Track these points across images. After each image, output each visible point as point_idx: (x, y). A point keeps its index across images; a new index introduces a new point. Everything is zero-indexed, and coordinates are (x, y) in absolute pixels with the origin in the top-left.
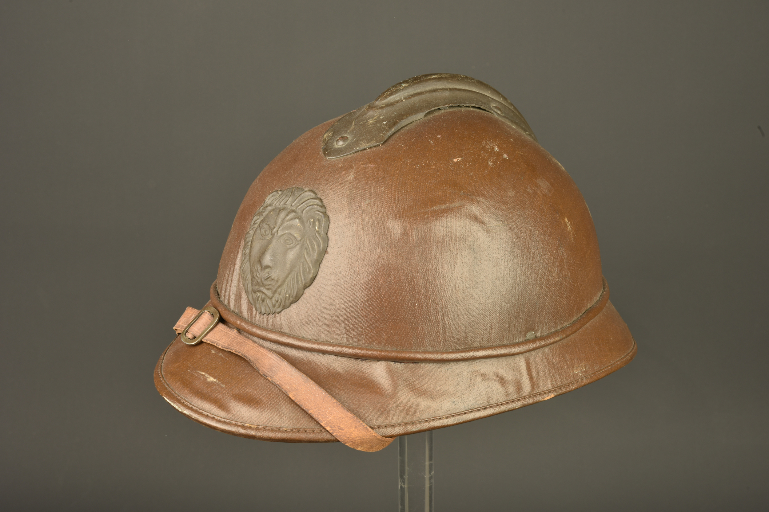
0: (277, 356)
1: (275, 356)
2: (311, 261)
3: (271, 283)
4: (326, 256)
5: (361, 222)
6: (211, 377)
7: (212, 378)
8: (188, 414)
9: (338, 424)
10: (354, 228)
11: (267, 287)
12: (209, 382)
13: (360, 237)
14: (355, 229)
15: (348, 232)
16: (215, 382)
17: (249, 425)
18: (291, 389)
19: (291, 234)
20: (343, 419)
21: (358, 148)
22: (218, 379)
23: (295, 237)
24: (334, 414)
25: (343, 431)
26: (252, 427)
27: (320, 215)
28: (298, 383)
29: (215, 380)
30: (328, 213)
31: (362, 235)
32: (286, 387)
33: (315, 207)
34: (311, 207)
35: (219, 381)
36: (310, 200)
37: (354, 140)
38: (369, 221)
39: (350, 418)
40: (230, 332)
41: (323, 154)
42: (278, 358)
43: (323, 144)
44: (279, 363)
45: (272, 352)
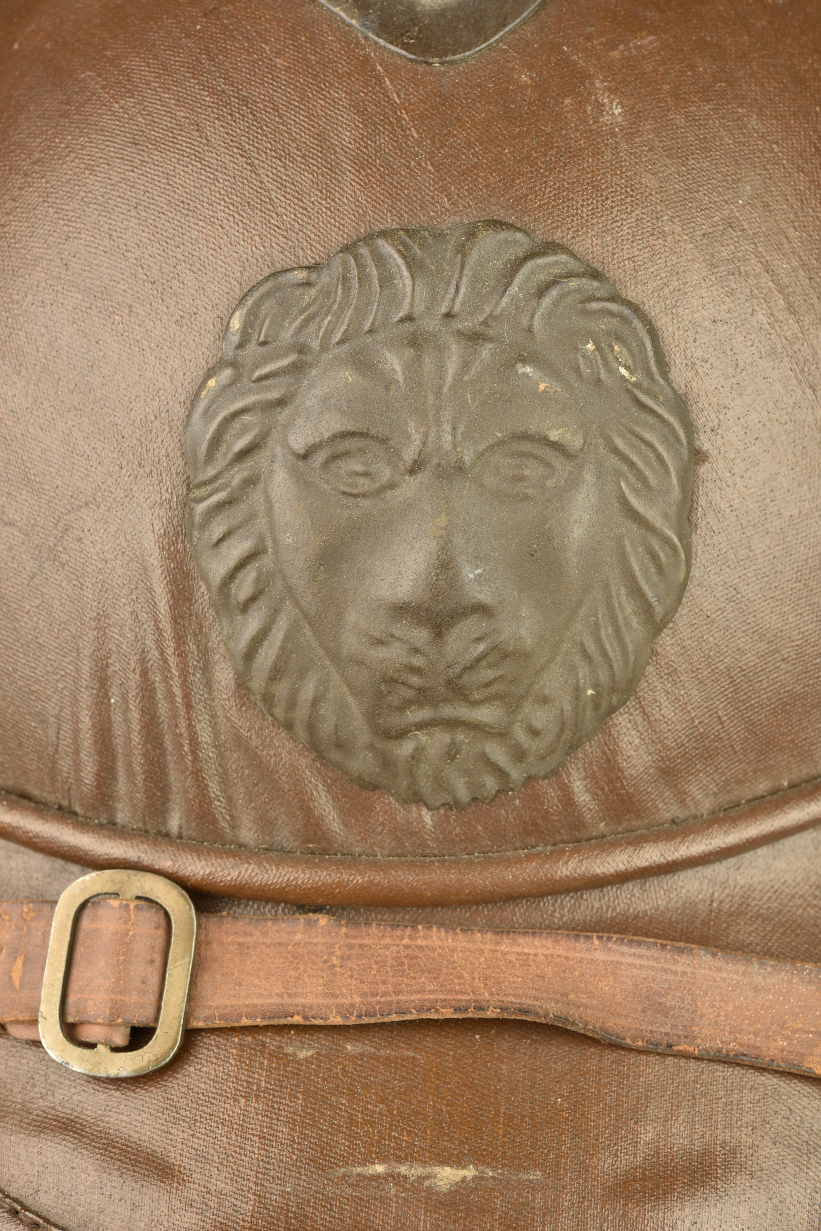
0: (639, 943)
1: (625, 949)
2: (666, 516)
3: (501, 673)
4: (703, 470)
5: (770, 284)
6: (437, 1169)
7: (448, 1169)
10: (761, 317)
11: (478, 695)
12: (450, 1192)
13: (796, 347)
14: (765, 322)
15: (749, 343)
16: (479, 1178)
18: (801, 1044)
19: (525, 437)
22: (478, 1157)
23: (556, 446)
27: (611, 314)
28: (800, 1007)
29: (470, 1172)
30: (632, 293)
31: (800, 335)
33: (573, 283)
34: (554, 292)
35: (494, 1169)
36: (530, 265)
38: (794, 270)
40: (298, 937)
41: (404, 52)
42: (649, 946)
43: (345, 10)
44: (666, 966)
45: (588, 938)
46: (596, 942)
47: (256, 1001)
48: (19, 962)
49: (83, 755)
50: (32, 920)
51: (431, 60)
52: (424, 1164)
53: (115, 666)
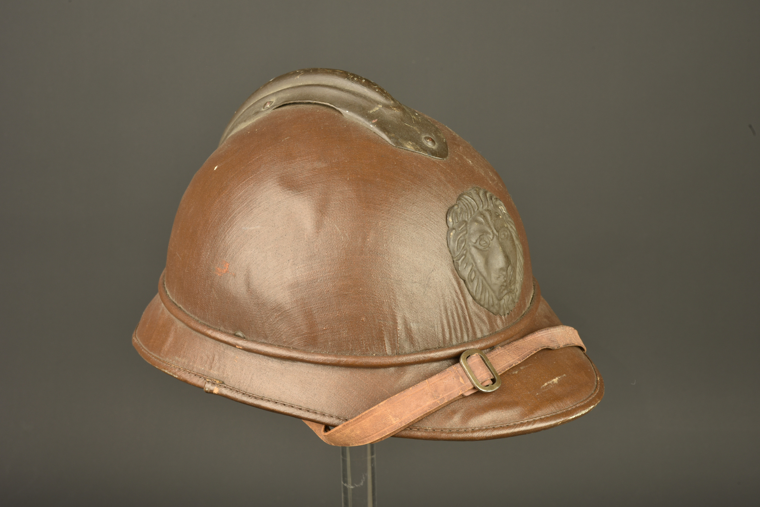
7: (554, 380)
12: (558, 383)
21: (444, 140)
22: (556, 376)
29: (557, 379)
35: (559, 376)
37: (433, 135)
42: (544, 330)
43: (423, 152)
44: (548, 333)
45: (535, 333)
46: (537, 333)
47: (504, 366)
48: (461, 378)
51: (444, 159)
52: (551, 380)
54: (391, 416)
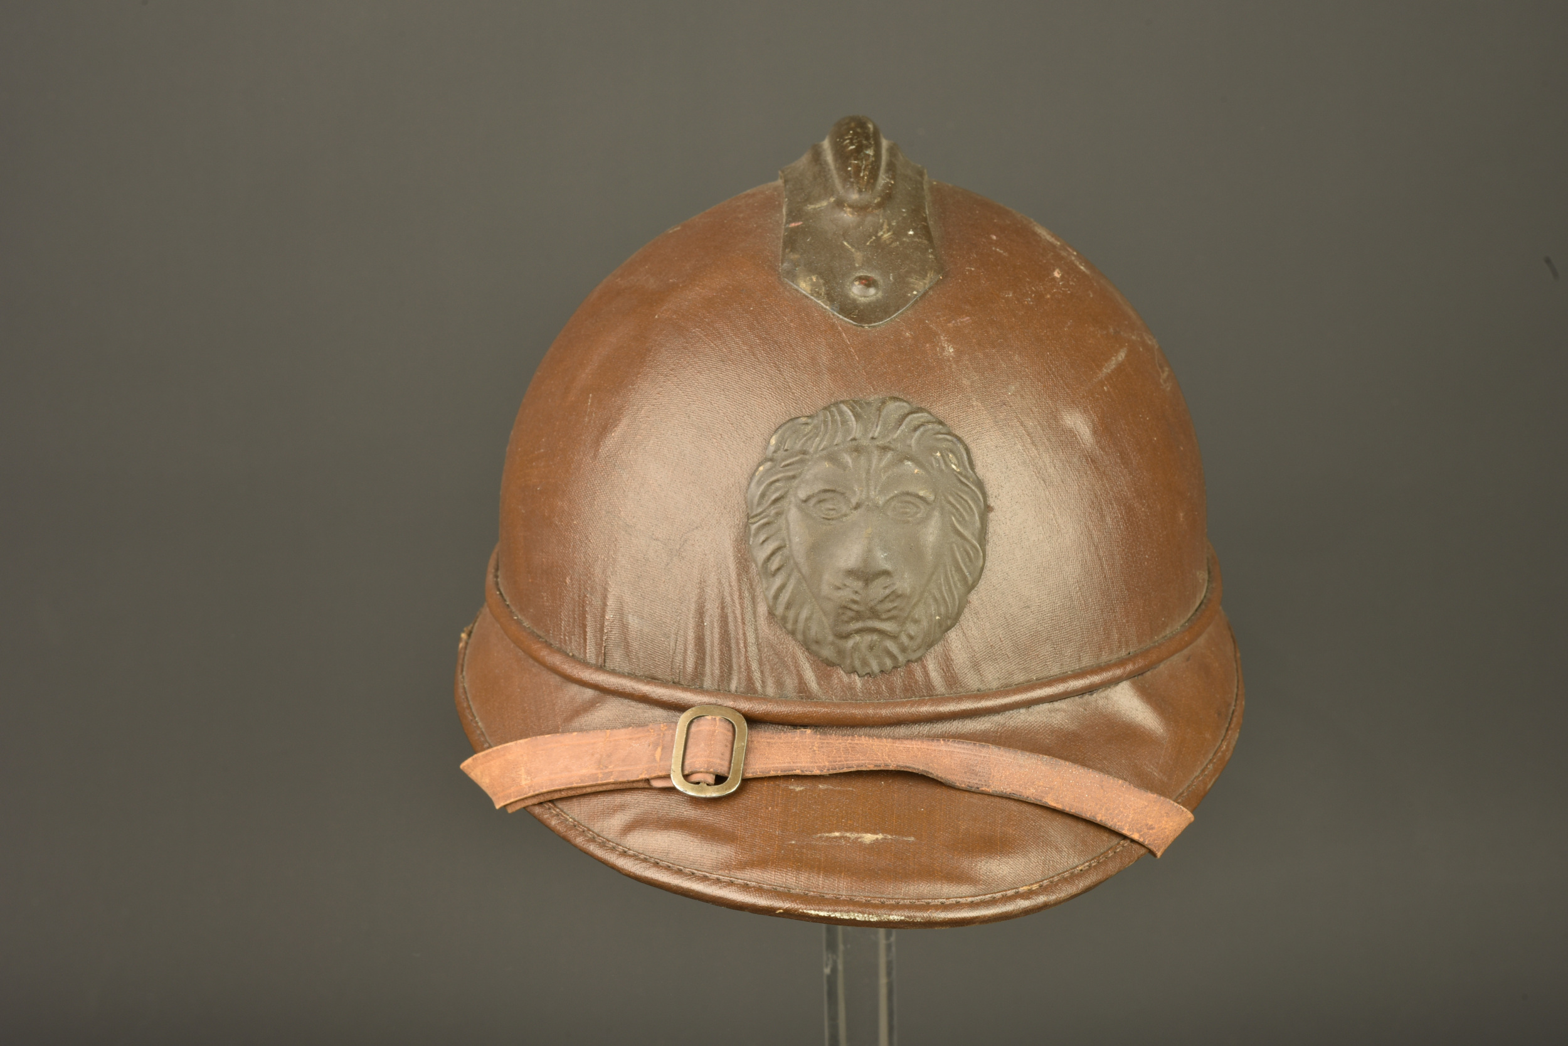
0: (963, 743)
1: (956, 745)
2: (973, 534)
3: (895, 605)
4: (991, 515)
5: (1023, 431)
6: (864, 835)
7: (869, 835)
8: (903, 918)
9: (1144, 821)
10: (1019, 446)
11: (884, 616)
12: (871, 844)
13: (1036, 461)
14: (1021, 448)
15: (1013, 458)
16: (884, 839)
17: (1025, 888)
18: (1042, 792)
19: (908, 494)
20: (1148, 809)
21: (915, 293)
22: (883, 831)
23: (921, 498)
24: (1131, 806)
25: (1154, 831)
26: (1034, 889)
27: (948, 440)
28: (1042, 776)
30: (957, 433)
31: (1038, 456)
32: (1030, 793)
33: (930, 426)
34: (922, 429)
35: (892, 835)
36: (910, 417)
37: (891, 278)
38: (1035, 426)
39: (1154, 802)
40: (797, 739)
41: (851, 321)
42: (968, 744)
43: (823, 302)
44: (976, 754)
45: (938, 740)
46: (942, 742)
47: (777, 765)
48: (659, 749)
49: (689, 652)
50: (666, 730)
51: (864, 325)
52: (858, 832)
53: (708, 606)
54: (523, 769)
